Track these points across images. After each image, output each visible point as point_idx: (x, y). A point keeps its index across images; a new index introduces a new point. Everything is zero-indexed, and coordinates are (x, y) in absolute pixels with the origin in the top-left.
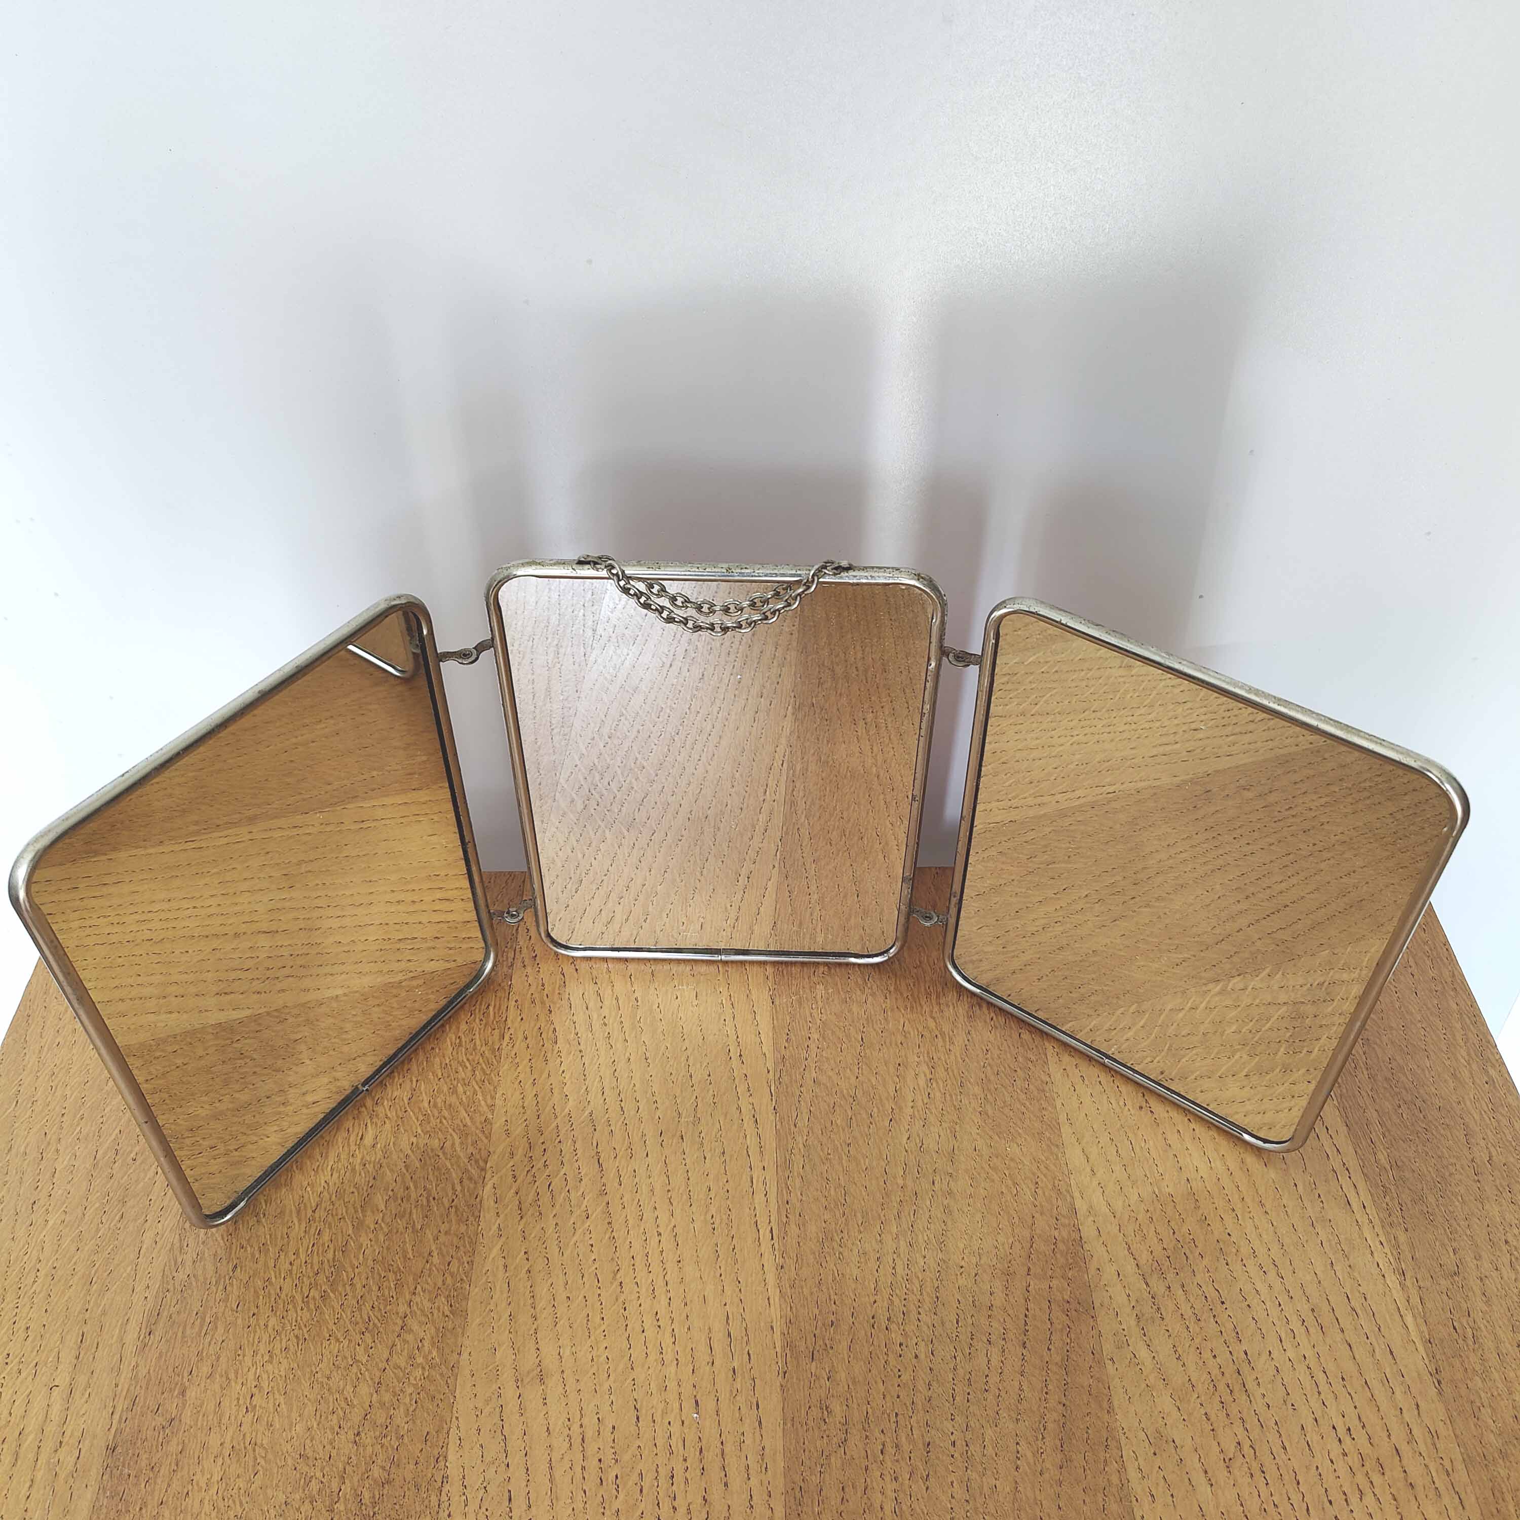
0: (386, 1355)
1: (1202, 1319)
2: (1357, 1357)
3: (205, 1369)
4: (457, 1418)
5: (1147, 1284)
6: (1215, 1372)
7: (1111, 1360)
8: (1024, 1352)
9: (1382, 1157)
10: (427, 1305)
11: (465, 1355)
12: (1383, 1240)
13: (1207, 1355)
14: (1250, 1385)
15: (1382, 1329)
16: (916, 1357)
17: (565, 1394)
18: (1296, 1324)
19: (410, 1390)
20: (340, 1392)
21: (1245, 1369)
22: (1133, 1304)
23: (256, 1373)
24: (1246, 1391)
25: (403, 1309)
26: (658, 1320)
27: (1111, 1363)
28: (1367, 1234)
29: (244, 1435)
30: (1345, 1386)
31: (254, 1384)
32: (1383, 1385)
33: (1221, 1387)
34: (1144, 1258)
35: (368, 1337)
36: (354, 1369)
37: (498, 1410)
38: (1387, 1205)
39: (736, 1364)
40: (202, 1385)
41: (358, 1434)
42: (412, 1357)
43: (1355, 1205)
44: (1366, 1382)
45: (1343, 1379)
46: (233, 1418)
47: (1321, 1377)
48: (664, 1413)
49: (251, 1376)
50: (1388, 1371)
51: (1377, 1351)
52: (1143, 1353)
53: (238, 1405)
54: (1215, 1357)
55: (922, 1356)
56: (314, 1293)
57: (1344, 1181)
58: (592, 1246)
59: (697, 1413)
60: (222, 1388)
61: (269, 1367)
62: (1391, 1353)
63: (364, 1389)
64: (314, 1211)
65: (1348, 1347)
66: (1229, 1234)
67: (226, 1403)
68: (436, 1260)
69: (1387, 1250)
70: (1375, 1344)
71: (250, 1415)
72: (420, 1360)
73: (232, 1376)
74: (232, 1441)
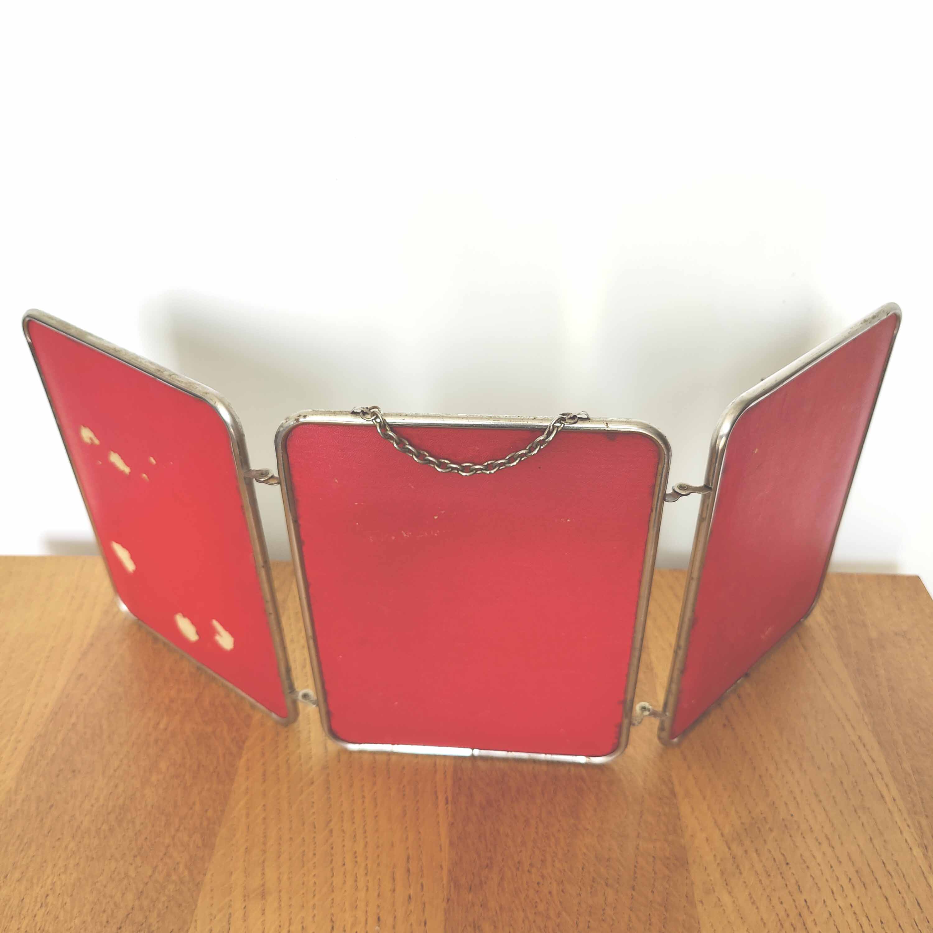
0: (150, 873)
1: (772, 875)
2: (892, 907)
3: (17, 875)
4: (196, 921)
5: (729, 848)
6: (782, 914)
7: (701, 902)
8: (634, 893)
9: (907, 766)
10: (186, 839)
11: (208, 876)
12: (909, 822)
13: (775, 901)
14: (810, 925)
15: (911, 887)
16: (550, 893)
17: (280, 907)
18: (844, 881)
19: (163, 899)
20: (111, 897)
21: (805, 912)
22: (718, 861)
23: (53, 880)
24: (806, 929)
25: (167, 841)
26: (356, 857)
27: (701, 905)
28: (897, 819)
29: (36, 924)
30: (883, 928)
31: (50, 887)
32: (913, 928)
33: (787, 925)
34: (727, 830)
35: (138, 860)
36: (125, 882)
37: (227, 916)
38: (912, 799)
39: (412, 892)
40: (12, 887)
41: (120, 928)
42: (168, 875)
43: (887, 799)
44: (900, 926)
45: (882, 922)
46: (30, 911)
47: (864, 921)
48: (353, 925)
49: (49, 881)
50: (916, 917)
51: (907, 901)
52: (726, 898)
53: (36, 902)
54: (781, 903)
55: (554, 892)
56: (105, 827)
57: (879, 781)
58: (313, 803)
59: (379, 926)
60: (27, 889)
61: (63, 877)
62: (918, 904)
63: (130, 897)
64: (115, 771)
65: (885, 900)
66: (792, 815)
67: (27, 901)
68: (197, 807)
69: (913, 830)
70: (905, 896)
71: (43, 909)
72: (174, 877)
73: (35, 881)
74: (26, 927)
